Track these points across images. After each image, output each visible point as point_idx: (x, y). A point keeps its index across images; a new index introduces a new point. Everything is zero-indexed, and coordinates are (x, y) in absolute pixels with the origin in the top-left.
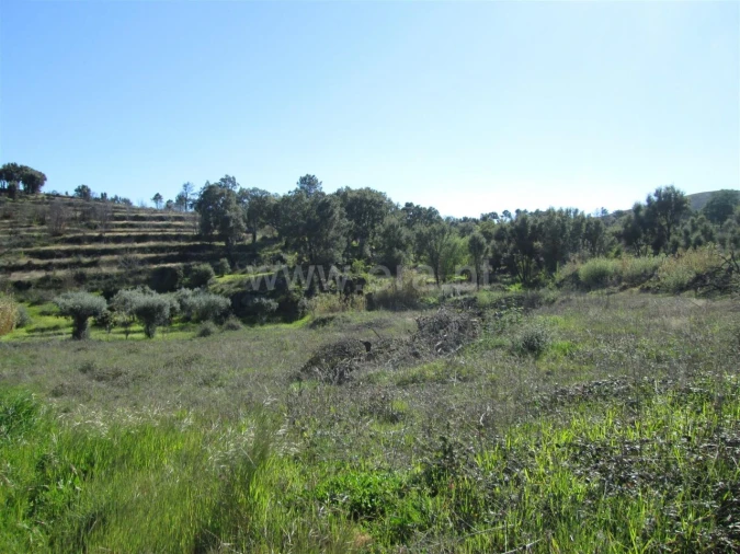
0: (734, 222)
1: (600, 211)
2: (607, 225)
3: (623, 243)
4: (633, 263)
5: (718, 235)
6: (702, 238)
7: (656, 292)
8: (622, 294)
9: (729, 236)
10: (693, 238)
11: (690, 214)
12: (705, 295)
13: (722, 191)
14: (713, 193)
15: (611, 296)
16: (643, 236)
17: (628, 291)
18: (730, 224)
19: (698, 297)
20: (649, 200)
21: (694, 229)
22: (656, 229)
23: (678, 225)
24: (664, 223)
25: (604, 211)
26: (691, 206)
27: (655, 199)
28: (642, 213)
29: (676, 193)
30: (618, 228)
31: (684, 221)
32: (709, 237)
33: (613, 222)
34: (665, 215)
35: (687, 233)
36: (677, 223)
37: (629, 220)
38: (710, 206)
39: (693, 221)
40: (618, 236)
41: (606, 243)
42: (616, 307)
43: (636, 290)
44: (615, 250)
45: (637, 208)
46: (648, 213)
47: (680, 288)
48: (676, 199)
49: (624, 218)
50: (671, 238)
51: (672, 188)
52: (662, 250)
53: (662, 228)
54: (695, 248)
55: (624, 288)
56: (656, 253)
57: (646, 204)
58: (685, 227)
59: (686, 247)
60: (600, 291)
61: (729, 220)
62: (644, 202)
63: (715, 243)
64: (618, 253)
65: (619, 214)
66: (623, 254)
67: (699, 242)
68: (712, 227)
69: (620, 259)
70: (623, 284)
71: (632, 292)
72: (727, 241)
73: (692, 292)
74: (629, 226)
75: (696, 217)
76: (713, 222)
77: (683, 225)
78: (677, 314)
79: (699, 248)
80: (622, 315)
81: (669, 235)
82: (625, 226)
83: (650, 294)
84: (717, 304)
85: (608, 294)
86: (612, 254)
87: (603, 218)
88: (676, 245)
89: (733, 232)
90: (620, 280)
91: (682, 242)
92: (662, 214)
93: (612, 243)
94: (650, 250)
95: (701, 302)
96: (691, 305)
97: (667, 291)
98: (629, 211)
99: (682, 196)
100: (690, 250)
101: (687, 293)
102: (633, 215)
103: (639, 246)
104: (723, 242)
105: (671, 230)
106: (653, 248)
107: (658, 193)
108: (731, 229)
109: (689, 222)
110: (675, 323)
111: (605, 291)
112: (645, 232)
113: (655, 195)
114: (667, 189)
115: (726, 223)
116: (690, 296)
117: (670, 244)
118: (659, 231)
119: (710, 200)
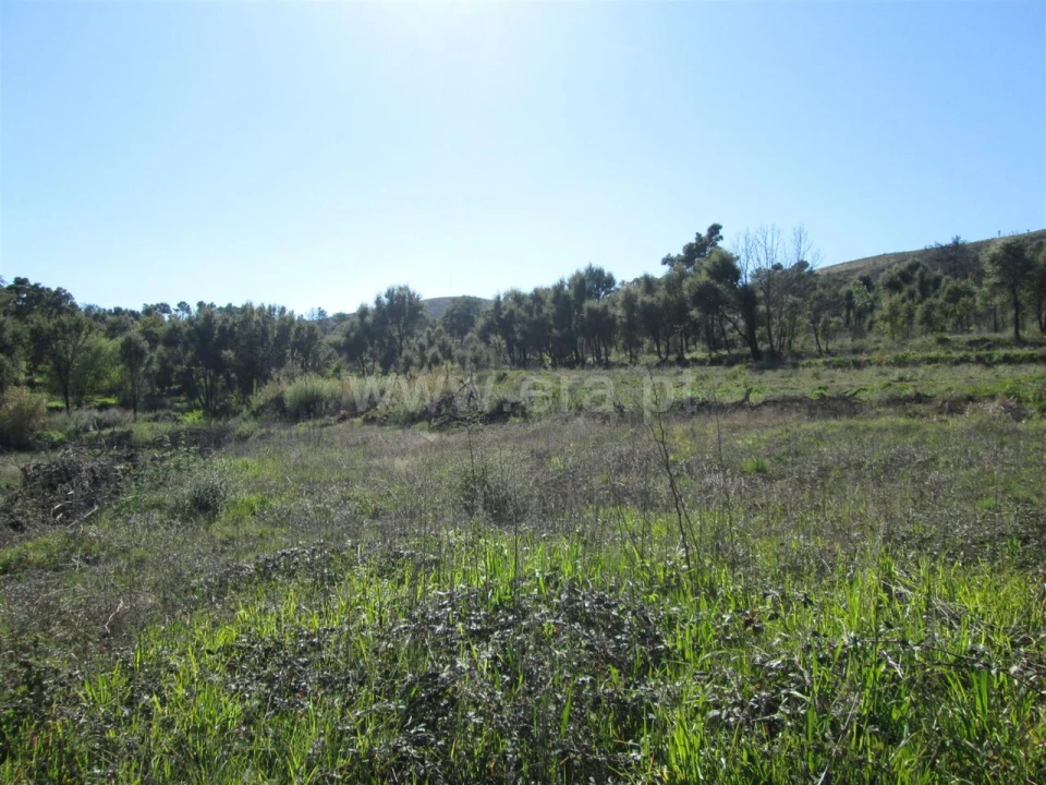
0: (475, 336)
1: (317, 312)
2: (325, 332)
3: (345, 356)
5: (457, 352)
6: (440, 355)
7: (382, 424)
8: (341, 426)
9: (469, 354)
10: (429, 354)
11: (427, 324)
12: (440, 428)
13: (464, 297)
14: (454, 300)
15: (325, 429)
16: (370, 349)
17: (347, 423)
18: (471, 339)
19: (431, 430)
20: (378, 301)
21: (431, 343)
22: (386, 341)
23: (412, 337)
24: (396, 334)
25: (322, 313)
26: (428, 314)
27: (385, 300)
28: (369, 319)
29: (411, 296)
30: (337, 337)
31: (418, 332)
32: (448, 355)
33: (333, 329)
34: (397, 322)
35: (422, 348)
36: (411, 334)
37: (352, 328)
38: (450, 315)
39: (429, 333)
40: (336, 346)
41: (322, 357)
42: (330, 445)
43: (358, 420)
44: (334, 366)
45: (363, 312)
46: (376, 319)
47: (412, 419)
48: (410, 303)
49: (346, 324)
50: (403, 354)
51: (406, 288)
52: (392, 368)
53: (392, 339)
54: (430, 368)
55: (344, 418)
56: (385, 373)
57: (374, 306)
58: (421, 340)
59: (421, 367)
60: (311, 423)
61: (470, 334)
62: (371, 305)
63: (453, 362)
64: (337, 370)
65: (341, 317)
66: (344, 372)
67: (436, 361)
68: (452, 342)
69: (339, 378)
70: (342, 412)
71: (352, 423)
72: (468, 360)
73: (425, 424)
74: (352, 334)
75: (434, 328)
76: (452, 335)
77: (418, 337)
78: (403, 453)
79: (435, 368)
80: (337, 455)
81: (401, 349)
82: (347, 335)
83: (375, 427)
84: (452, 439)
85: (322, 426)
86: (330, 372)
87: (320, 322)
88: (409, 362)
89: (474, 349)
90: (338, 406)
91: (417, 360)
92: (394, 322)
93: (329, 358)
94: (378, 368)
95: (433, 437)
96: (423, 441)
97: (397, 422)
98: (354, 314)
99: (418, 299)
100: (425, 368)
101: (420, 424)
102: (357, 320)
103: (364, 362)
104: (462, 361)
105: (404, 344)
106: (382, 365)
107: (390, 294)
108: (471, 346)
109: (425, 335)
110: (400, 464)
111: (318, 422)
112: (372, 344)
113: (386, 296)
114: (401, 289)
115: (467, 337)
116: (422, 429)
117: (402, 361)
118: (390, 343)
119: (450, 307)
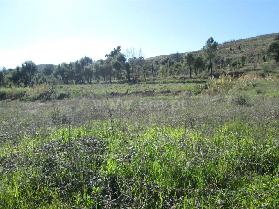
0: (53, 76)
1: (2, 68)
2: (6, 74)
3: (12, 81)
4: (16, 90)
5: (48, 80)
6: (42, 81)
7: (26, 101)
8: (12, 102)
9: (51, 81)
10: (39, 80)
11: (38, 72)
12: (43, 102)
13: (49, 64)
14: (46, 65)
15: (7, 103)
16: (20, 79)
17: (14, 101)
18: (52, 77)
19: (41, 102)
20: (23, 65)
21: (40, 77)
22: (26, 77)
23: (34, 76)
24: (29, 75)
25: (4, 68)
26: (38, 69)
27: (25, 65)
28: (20, 70)
29: (33, 64)
30: (10, 75)
31: (36, 74)
32: (45, 81)
33: (8, 73)
34: (29, 71)
35: (37, 79)
36: (33, 75)
37: (15, 73)
38: (45, 69)
39: (39, 75)
40: (10, 78)
41: (5, 82)
42: (10, 107)
43: (18, 100)
44: (9, 84)
45: (18, 68)
46: (22, 71)
47: (35, 99)
48: (33, 66)
49: (12, 72)
50: (31, 81)
51: (31, 61)
52: (28, 85)
53: (27, 76)
54: (40, 84)
55: (13, 100)
56: (26, 86)
57: (21, 67)
58: (36, 77)
59: (37, 84)
60: (3, 101)
61: (51, 75)
62: (21, 66)
63: (47, 83)
64: (10, 86)
65: (11, 70)
66: (13, 86)
67: (41, 83)
68: (46, 77)
69: (11, 88)
70: (13, 98)
71: (16, 101)
72: (51, 83)
73: (39, 100)
74: (15, 75)
75: (40, 73)
76: (46, 75)
77: (35, 76)
78: (33, 109)
79: (41, 85)
80: (13, 110)
81: (30, 79)
82: (13, 75)
83: (23, 102)
84: (47, 104)
85: (6, 102)
86: (8, 86)
87: (4, 71)
88: (33, 83)
89: (53, 79)
90: (11, 96)
91: (35, 82)
92: (28, 71)
93: (8, 82)
94: (23, 85)
95: (42, 104)
96: (39, 105)
97: (30, 101)
98: (15, 69)
99: (35, 65)
100: (38, 85)
101: (37, 101)
102: (16, 71)
103: (19, 83)
104: (49, 83)
105: (31, 78)
106: (24, 84)
107: (26, 63)
108: (52, 78)
109: (38, 75)
110: (32, 112)
111: (5, 101)
112: (21, 78)
113: (25, 64)
114: (30, 62)
115: (50, 76)
116: (38, 102)
117: (31, 83)
118: (27, 77)
119: (45, 67)
